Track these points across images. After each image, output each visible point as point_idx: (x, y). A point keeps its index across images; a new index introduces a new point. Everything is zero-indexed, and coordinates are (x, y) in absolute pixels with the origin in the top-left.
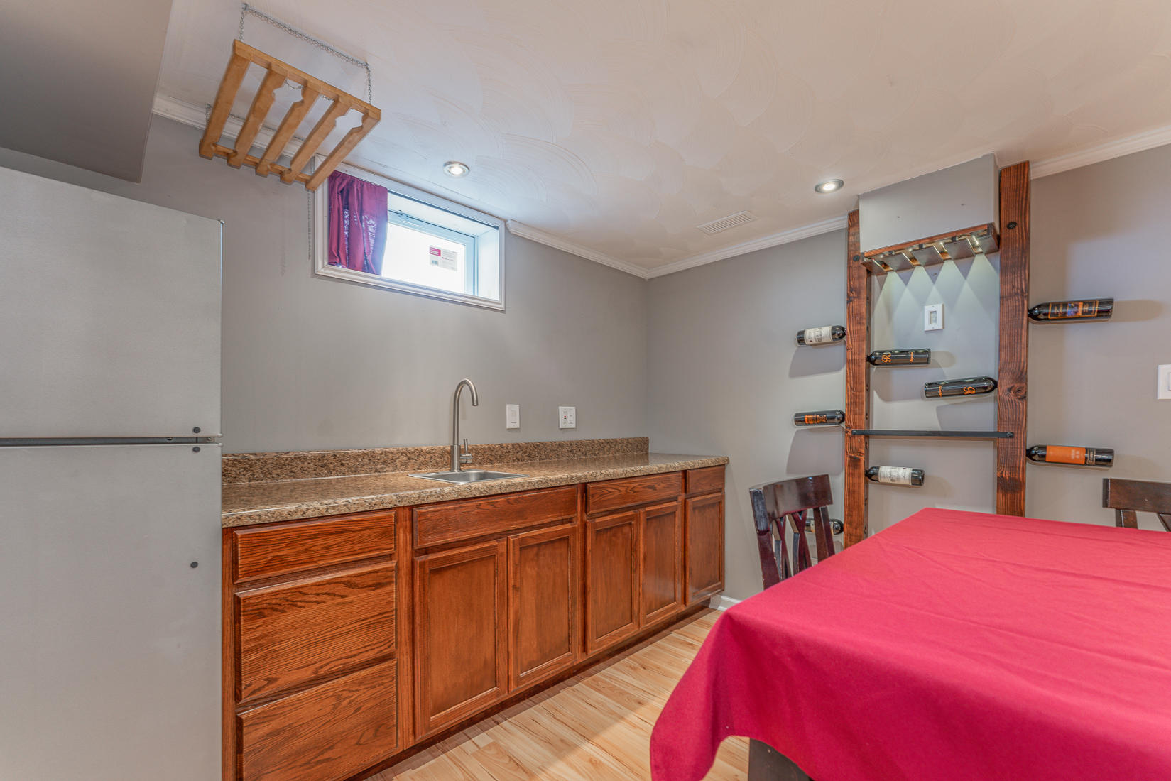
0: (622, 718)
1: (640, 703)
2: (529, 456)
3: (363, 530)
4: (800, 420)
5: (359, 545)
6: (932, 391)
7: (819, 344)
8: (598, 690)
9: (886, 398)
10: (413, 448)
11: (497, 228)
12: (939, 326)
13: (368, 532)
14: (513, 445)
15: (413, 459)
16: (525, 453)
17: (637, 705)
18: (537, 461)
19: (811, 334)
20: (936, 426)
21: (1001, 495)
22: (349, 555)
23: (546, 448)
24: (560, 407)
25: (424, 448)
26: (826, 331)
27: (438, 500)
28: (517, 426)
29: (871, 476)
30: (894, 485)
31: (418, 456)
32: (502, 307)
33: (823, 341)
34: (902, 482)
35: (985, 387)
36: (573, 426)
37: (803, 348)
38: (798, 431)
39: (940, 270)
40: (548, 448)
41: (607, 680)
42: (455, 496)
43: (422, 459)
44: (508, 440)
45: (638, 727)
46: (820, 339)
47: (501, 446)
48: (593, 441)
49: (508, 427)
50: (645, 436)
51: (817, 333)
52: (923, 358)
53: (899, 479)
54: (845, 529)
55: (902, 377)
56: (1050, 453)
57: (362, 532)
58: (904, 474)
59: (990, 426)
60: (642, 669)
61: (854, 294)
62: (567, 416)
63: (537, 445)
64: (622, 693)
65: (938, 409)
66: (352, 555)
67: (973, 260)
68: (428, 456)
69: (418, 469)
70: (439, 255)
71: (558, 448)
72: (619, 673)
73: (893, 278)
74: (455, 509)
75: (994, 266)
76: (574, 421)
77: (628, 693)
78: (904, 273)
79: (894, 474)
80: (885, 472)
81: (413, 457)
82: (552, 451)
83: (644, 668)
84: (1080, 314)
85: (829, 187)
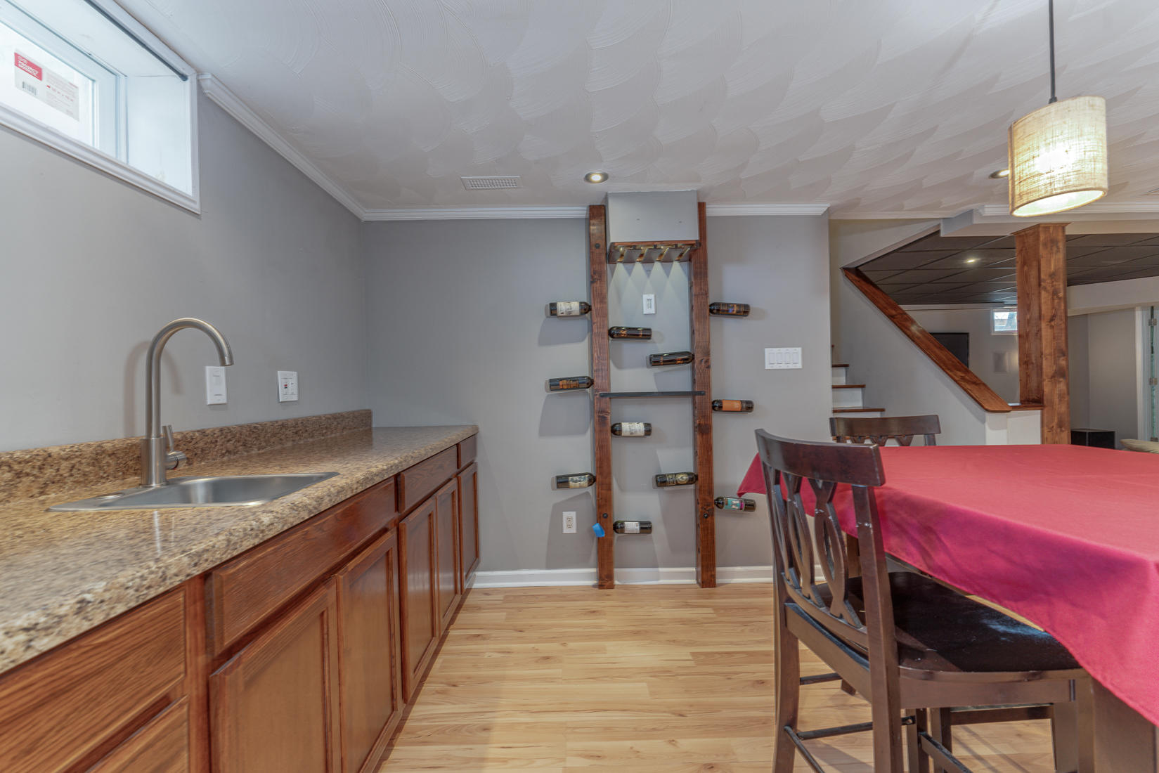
0: (483, 760)
1: (485, 729)
2: (244, 445)
3: (121, 659)
4: (554, 385)
5: (112, 701)
6: (656, 361)
7: (569, 316)
8: (425, 743)
9: (619, 367)
10: (27, 452)
11: (184, 77)
12: (652, 311)
13: (130, 660)
14: (221, 430)
15: (28, 475)
16: (239, 442)
17: (484, 734)
18: (255, 451)
19: (562, 307)
20: (653, 388)
21: (698, 437)
22: (86, 742)
23: (266, 431)
24: (279, 373)
25: (54, 450)
26: (575, 307)
27: (257, 541)
28: (223, 400)
29: (615, 431)
30: (633, 437)
31: (40, 468)
32: (196, 207)
33: (573, 314)
34: (639, 434)
35: (688, 358)
36: (295, 398)
37: (554, 319)
38: (548, 395)
39: (652, 267)
40: (269, 430)
41: (425, 723)
42: (279, 528)
43: (49, 472)
44: (213, 422)
45: (510, 759)
46: (570, 313)
47: (203, 432)
48: (320, 417)
49: (209, 403)
50: (367, 408)
51: (568, 307)
52: (645, 335)
53: (636, 432)
54: (598, 480)
55: (632, 350)
56: (725, 406)
57: (118, 666)
58: (639, 428)
59: (688, 388)
60: (453, 688)
61: (596, 277)
62: (288, 385)
63: (255, 427)
64: (457, 729)
65: (655, 375)
66: (94, 735)
67: (672, 265)
68: (65, 464)
69: (42, 493)
70: (39, 76)
71: (281, 429)
72: (434, 707)
73: (620, 268)
74: (275, 551)
75: (684, 270)
76: (296, 391)
77: (464, 726)
78: (629, 265)
79: (633, 428)
80: (626, 427)
81: (28, 471)
82: (274, 435)
83: (454, 686)
84: (735, 312)
85: (596, 178)
